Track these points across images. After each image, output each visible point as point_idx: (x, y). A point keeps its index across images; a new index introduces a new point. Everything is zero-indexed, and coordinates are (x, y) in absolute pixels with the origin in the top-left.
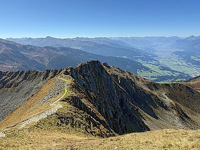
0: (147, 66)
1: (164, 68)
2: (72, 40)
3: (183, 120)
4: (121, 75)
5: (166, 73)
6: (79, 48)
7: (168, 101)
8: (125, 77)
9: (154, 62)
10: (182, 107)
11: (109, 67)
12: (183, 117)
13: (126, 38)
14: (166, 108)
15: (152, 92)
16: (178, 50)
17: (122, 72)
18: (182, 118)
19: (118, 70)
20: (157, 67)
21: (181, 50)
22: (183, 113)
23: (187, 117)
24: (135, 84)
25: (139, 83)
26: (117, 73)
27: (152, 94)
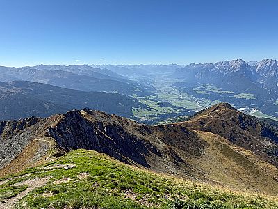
0: (145, 102)
1: (165, 104)
2: (34, 70)
3: (177, 164)
4: (107, 121)
5: (167, 110)
6: (45, 81)
7: (161, 145)
8: (112, 123)
9: (152, 97)
10: (177, 151)
11: (91, 113)
12: (177, 161)
13: (115, 67)
14: (159, 154)
15: (143, 137)
16: (178, 81)
17: (108, 117)
18: (175, 163)
19: (103, 115)
20: (156, 103)
21: (182, 81)
22: (177, 157)
23: (182, 161)
24: (123, 130)
25: (129, 129)
26: (101, 120)
27: (144, 140)
